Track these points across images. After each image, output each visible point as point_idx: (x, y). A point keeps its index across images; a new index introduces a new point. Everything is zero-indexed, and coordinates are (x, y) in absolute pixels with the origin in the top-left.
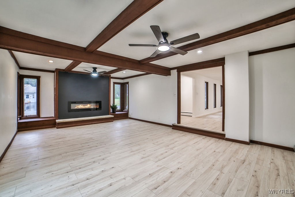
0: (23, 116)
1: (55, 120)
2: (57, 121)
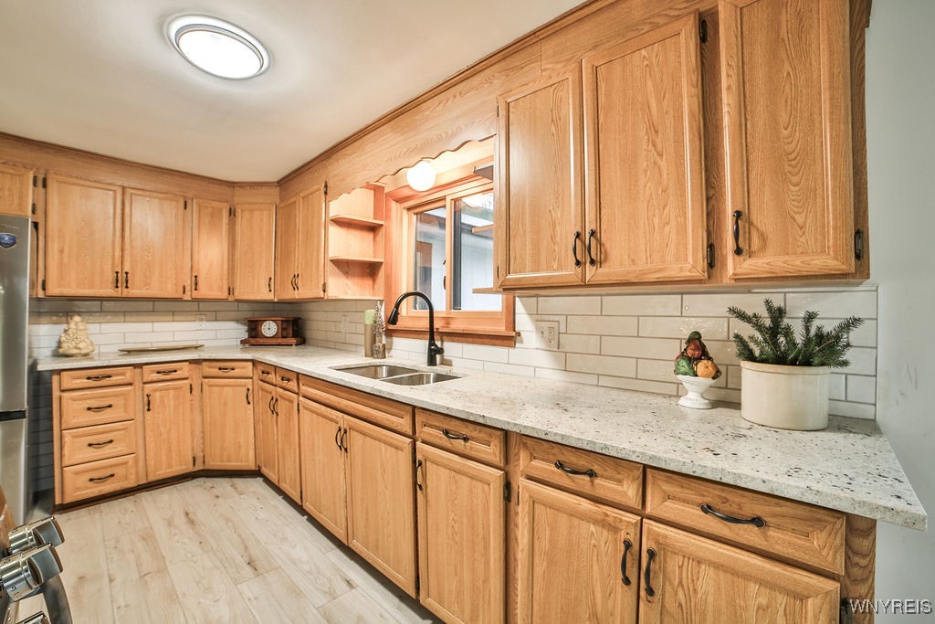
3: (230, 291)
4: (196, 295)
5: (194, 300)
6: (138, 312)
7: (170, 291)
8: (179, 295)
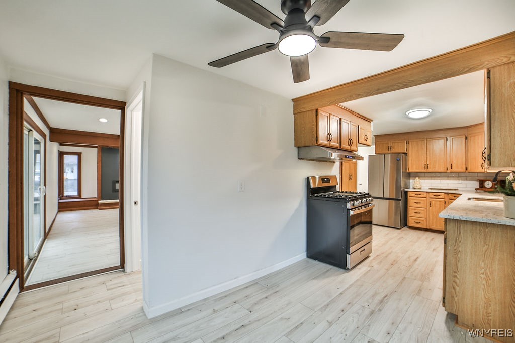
0: (63, 196)
1: (98, 200)
2: (100, 202)
3: (466, 169)
4: (452, 170)
5: (451, 172)
6: (431, 177)
7: (442, 170)
8: (445, 171)
